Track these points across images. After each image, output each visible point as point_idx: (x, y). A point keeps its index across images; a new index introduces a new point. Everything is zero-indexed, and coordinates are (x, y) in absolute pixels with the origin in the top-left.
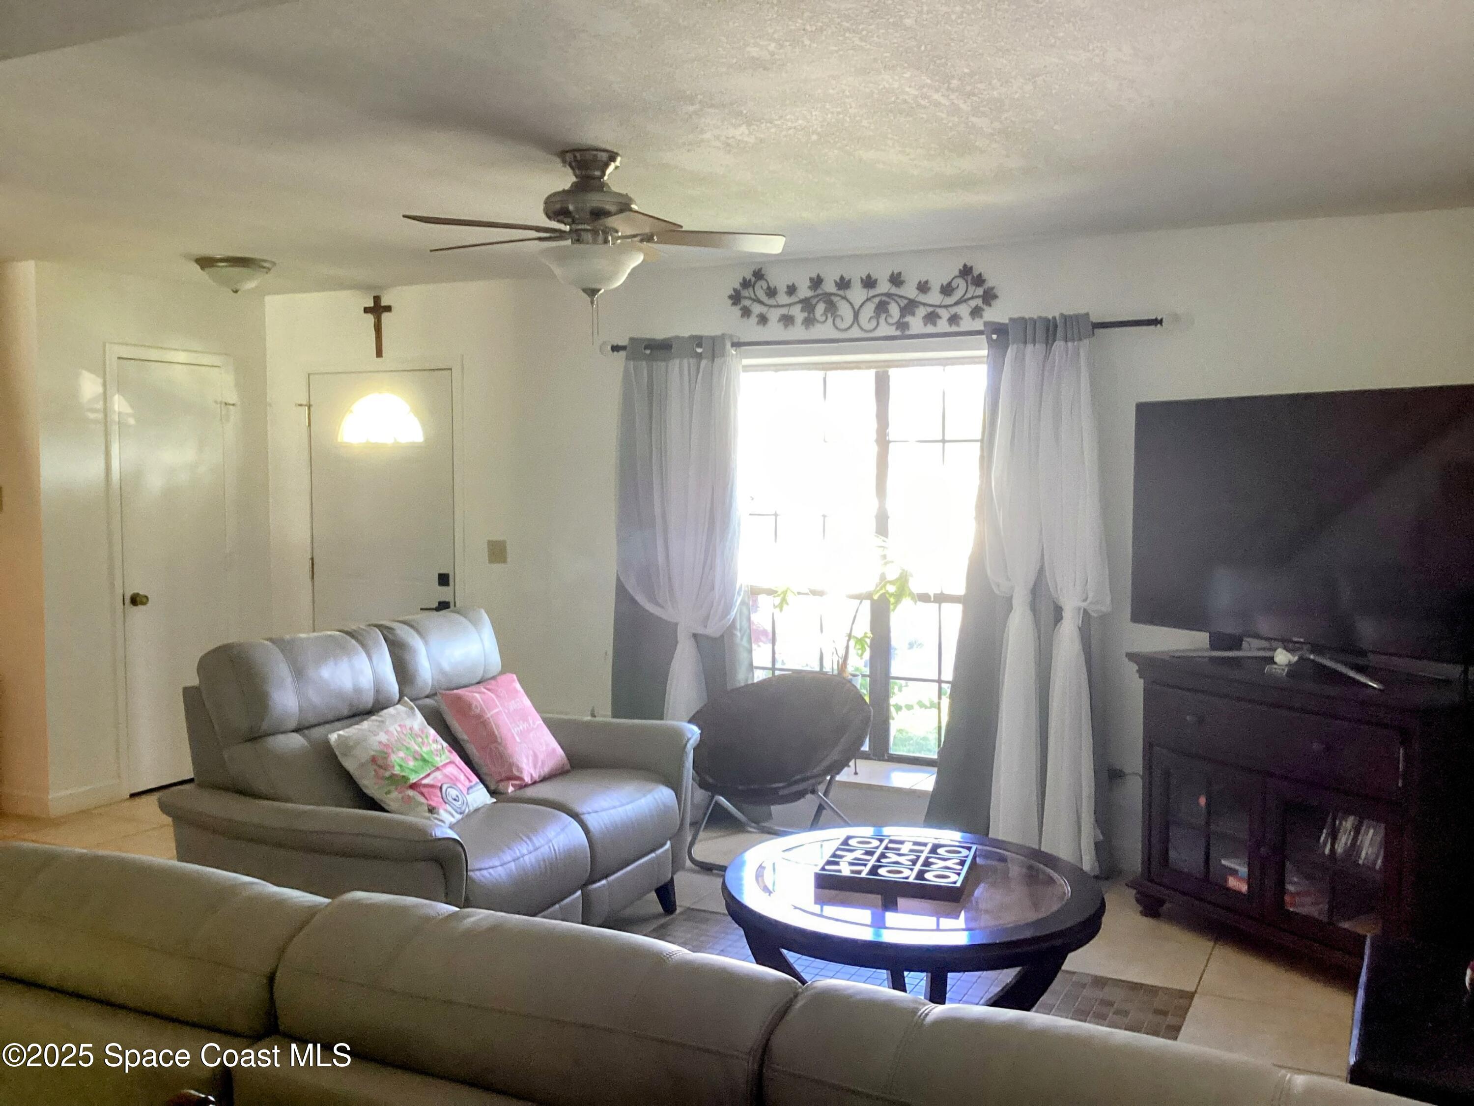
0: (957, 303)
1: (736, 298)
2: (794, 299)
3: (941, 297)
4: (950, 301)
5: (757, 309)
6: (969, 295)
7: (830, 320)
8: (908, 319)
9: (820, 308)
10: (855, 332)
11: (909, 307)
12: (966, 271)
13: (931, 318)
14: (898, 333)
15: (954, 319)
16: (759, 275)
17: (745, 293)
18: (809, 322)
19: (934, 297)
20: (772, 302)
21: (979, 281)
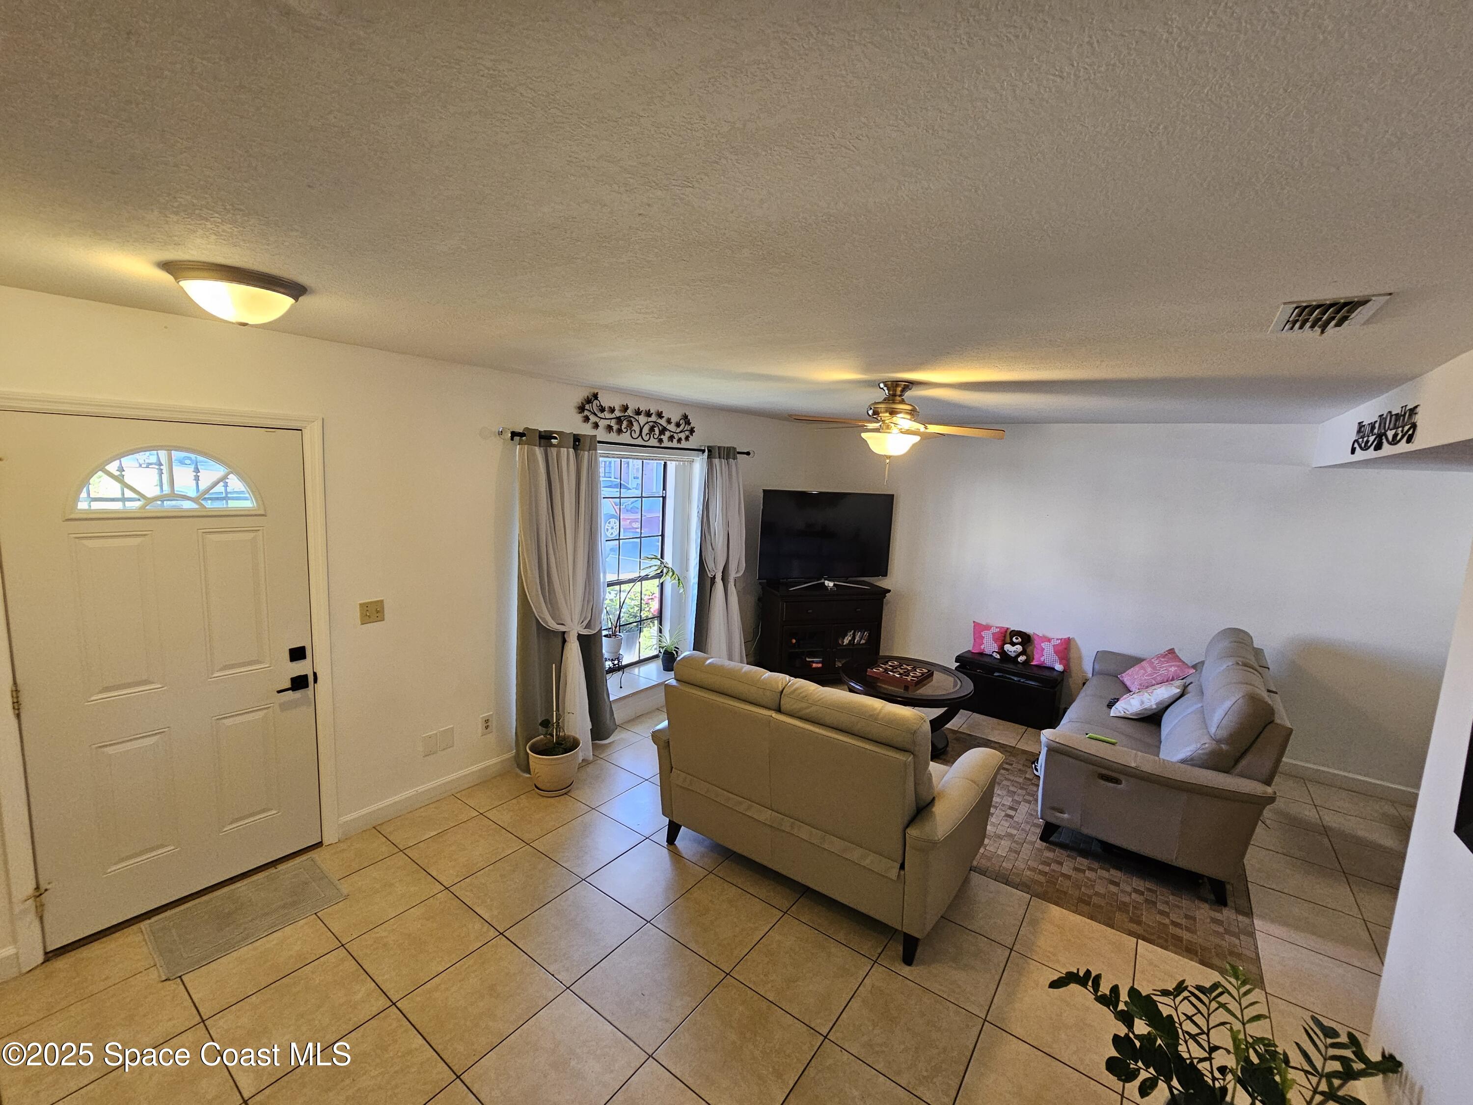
0: (681, 432)
1: (581, 409)
2: (613, 416)
3: (675, 428)
4: (679, 430)
5: (593, 418)
6: (685, 429)
7: (629, 431)
8: (662, 437)
9: (625, 423)
10: (639, 441)
11: (663, 431)
12: (685, 417)
13: (671, 438)
14: (658, 445)
15: (679, 440)
16: (595, 396)
17: (587, 407)
18: (620, 431)
19: (672, 427)
20: (602, 415)
21: (688, 423)
